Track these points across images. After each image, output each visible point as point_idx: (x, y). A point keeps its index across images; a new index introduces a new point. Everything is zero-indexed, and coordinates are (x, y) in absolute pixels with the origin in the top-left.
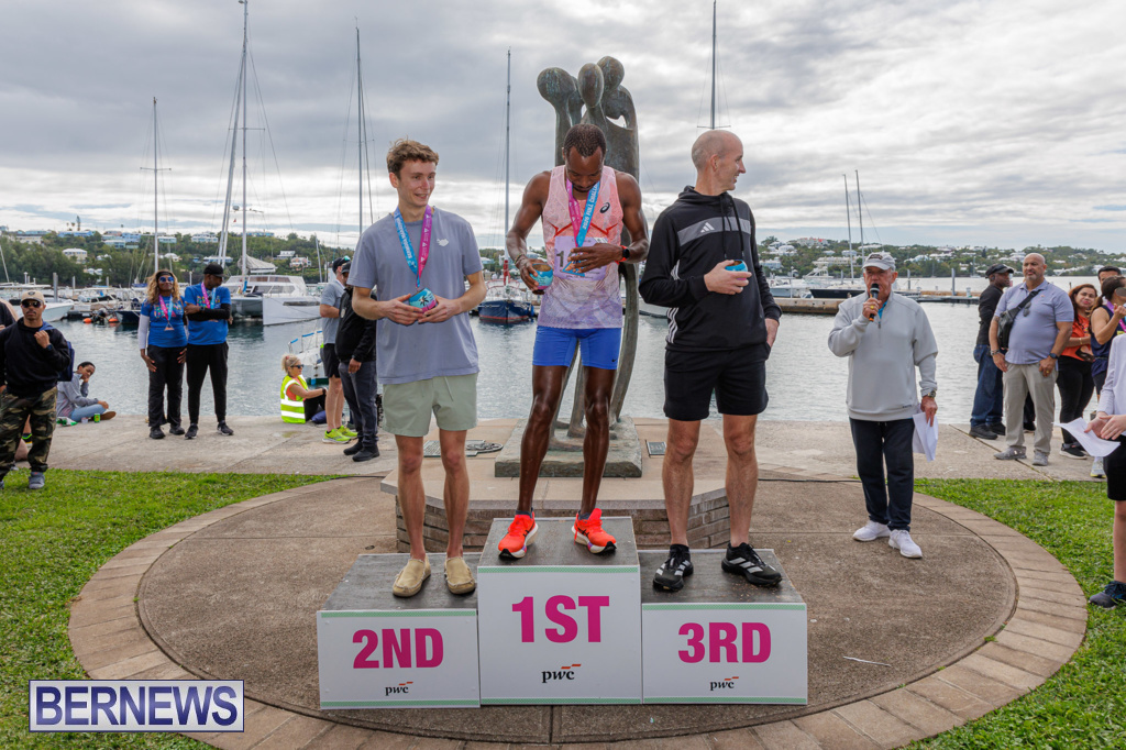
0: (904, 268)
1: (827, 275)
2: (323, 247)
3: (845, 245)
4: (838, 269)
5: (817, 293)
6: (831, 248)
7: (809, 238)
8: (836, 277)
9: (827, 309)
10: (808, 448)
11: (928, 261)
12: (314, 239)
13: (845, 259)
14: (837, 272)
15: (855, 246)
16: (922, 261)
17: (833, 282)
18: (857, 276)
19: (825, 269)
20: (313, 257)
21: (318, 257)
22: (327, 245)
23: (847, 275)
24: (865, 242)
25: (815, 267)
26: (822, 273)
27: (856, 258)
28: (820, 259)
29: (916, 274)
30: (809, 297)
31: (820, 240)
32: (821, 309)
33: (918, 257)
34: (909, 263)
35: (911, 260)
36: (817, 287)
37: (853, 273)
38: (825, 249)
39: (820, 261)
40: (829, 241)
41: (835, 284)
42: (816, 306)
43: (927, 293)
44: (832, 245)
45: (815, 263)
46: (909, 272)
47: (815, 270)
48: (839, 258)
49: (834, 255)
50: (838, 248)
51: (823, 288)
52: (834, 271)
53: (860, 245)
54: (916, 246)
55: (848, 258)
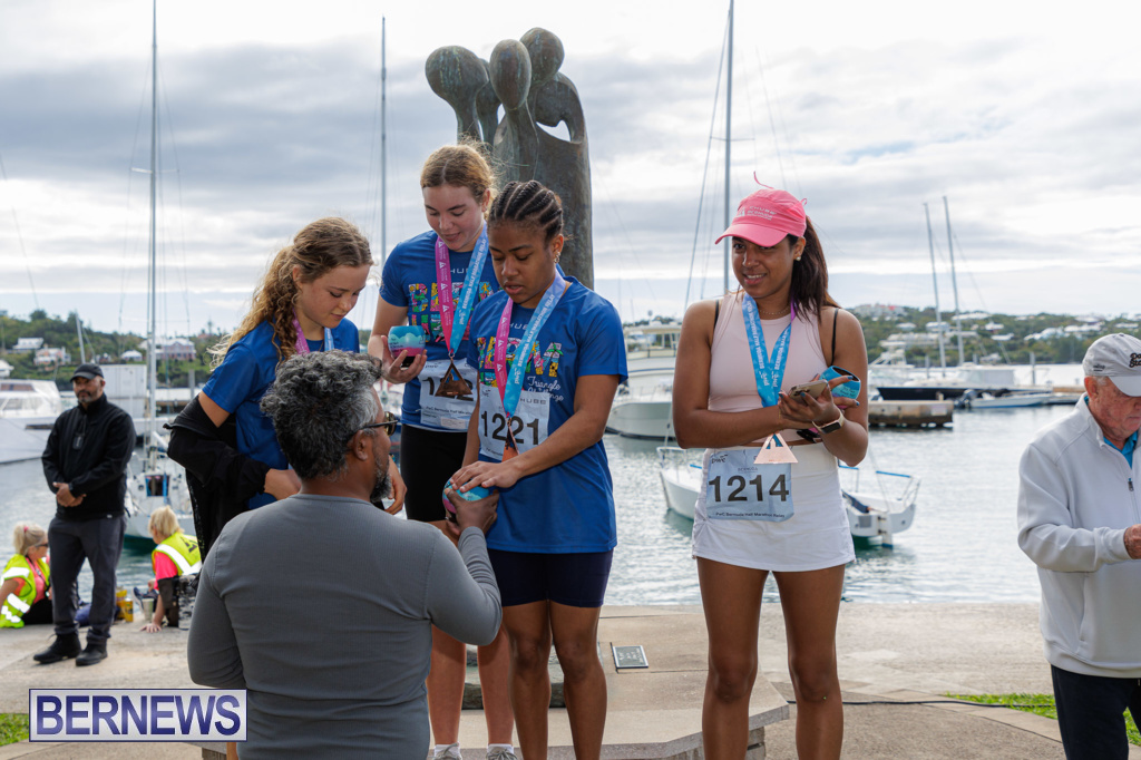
0: (1026, 349)
1: (903, 364)
2: (89, 332)
3: (930, 313)
4: (920, 352)
5: (888, 393)
6: (909, 319)
7: (873, 303)
8: (918, 365)
9: (906, 419)
10: (875, 647)
11: (1062, 338)
12: (73, 318)
13: (933, 336)
14: (918, 359)
15: (946, 316)
16: (1054, 339)
17: (912, 375)
18: (953, 363)
19: (900, 353)
20: (72, 349)
21: (82, 349)
22: (96, 328)
23: (935, 362)
24: (962, 310)
25: (885, 350)
26: (896, 360)
27: (950, 334)
28: (893, 337)
29: (1044, 359)
30: (875, 398)
31: (891, 308)
32: (894, 418)
33: (1047, 332)
34: (1033, 342)
35: (1037, 336)
36: (888, 384)
37: (943, 359)
38: (899, 322)
39: (892, 341)
40: (906, 309)
41: (916, 378)
42: (887, 413)
43: (1063, 390)
44: (911, 314)
45: (884, 344)
46: (1033, 357)
47: (885, 356)
48: (923, 336)
49: (915, 331)
50: (920, 319)
51: (896, 385)
52: (915, 356)
53: (953, 314)
54: (1043, 314)
55: (935, 334)
